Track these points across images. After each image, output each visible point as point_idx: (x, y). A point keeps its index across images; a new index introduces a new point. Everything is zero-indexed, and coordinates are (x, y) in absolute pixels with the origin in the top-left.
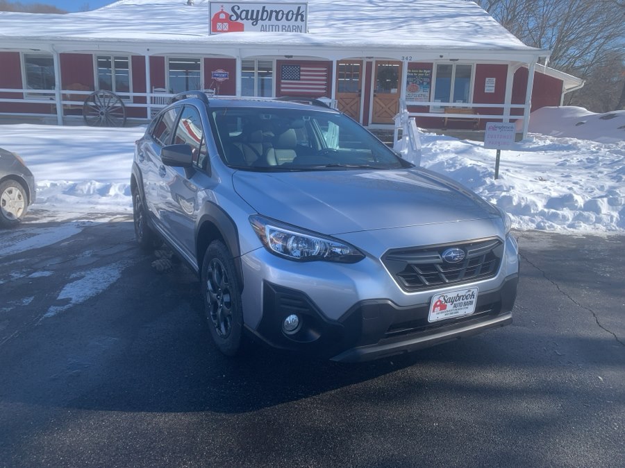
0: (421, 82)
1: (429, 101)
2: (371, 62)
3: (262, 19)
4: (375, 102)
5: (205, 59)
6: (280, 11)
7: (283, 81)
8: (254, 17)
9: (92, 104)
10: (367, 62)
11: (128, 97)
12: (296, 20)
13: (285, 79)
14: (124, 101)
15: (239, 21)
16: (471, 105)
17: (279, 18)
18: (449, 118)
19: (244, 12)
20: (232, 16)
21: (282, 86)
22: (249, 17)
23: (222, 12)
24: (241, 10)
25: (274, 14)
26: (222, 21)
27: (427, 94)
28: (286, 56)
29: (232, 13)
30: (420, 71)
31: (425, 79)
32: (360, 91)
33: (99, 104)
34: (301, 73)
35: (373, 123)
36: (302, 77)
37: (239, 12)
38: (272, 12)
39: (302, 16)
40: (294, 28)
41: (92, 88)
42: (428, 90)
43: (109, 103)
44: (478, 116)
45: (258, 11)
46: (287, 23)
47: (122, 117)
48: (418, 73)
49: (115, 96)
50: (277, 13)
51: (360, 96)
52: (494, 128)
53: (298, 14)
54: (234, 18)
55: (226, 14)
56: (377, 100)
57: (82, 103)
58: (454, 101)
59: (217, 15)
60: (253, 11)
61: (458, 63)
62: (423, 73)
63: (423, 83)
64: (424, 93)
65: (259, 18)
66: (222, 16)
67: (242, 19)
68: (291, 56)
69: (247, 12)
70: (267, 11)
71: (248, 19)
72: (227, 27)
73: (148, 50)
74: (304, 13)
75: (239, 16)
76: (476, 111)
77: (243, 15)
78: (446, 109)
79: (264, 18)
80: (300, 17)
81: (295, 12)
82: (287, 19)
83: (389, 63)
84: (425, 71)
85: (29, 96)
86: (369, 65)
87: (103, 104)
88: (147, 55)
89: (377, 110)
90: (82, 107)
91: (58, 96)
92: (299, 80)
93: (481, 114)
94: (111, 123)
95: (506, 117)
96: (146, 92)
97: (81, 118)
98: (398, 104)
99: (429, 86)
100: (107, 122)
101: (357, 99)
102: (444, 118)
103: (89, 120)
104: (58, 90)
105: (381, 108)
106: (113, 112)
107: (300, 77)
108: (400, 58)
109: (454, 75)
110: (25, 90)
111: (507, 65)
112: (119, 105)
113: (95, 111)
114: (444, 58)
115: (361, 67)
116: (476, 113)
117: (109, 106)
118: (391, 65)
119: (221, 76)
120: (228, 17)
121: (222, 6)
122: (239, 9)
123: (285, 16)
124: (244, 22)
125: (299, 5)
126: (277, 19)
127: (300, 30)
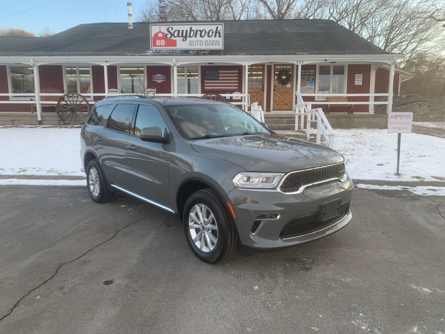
0: (308, 78)
1: (315, 93)
2: (271, 66)
3: (190, 36)
4: (274, 94)
5: (147, 66)
6: (203, 30)
7: (205, 81)
8: (184, 35)
9: (63, 103)
10: (268, 66)
11: (89, 97)
12: (215, 36)
13: (207, 80)
15: (173, 38)
16: (345, 95)
17: (203, 35)
18: (330, 104)
19: (176, 32)
20: (168, 34)
21: (206, 85)
22: (180, 35)
23: (160, 32)
24: (174, 30)
25: (199, 32)
26: (160, 39)
27: (313, 87)
28: (209, 63)
29: (168, 33)
30: (307, 71)
31: (311, 77)
32: (263, 87)
33: (69, 102)
34: (220, 75)
35: (273, 110)
36: (220, 78)
37: (172, 32)
38: (197, 31)
39: (220, 33)
40: (214, 42)
41: (62, 91)
42: (313, 84)
44: (353, 103)
45: (187, 31)
46: (209, 39)
47: (87, 111)
48: (306, 72)
49: (81, 96)
50: (201, 32)
51: (263, 90)
52: (396, 117)
53: (216, 32)
54: (169, 36)
55: (163, 34)
56: (276, 93)
57: (56, 103)
58: (333, 93)
59: (156, 34)
60: (183, 31)
61: (335, 64)
62: (309, 72)
63: (309, 80)
64: (310, 87)
65: (188, 35)
66: (160, 35)
67: (175, 37)
68: (213, 63)
69: (179, 31)
70: (193, 31)
71: (179, 37)
72: (164, 43)
73: (106, 61)
74: (221, 32)
75: (172, 35)
77: (176, 34)
79: (191, 36)
80: (218, 34)
81: (214, 31)
82: (209, 36)
83: (284, 65)
84: (310, 71)
85: (14, 98)
86: (269, 67)
87: (72, 102)
88: (105, 65)
89: (277, 100)
90: (55, 106)
91: (37, 98)
92: (218, 80)
93: (353, 101)
94: (78, 116)
95: (371, 103)
96: (104, 93)
97: (55, 114)
98: (291, 95)
99: (314, 81)
100: (75, 116)
101: (261, 93)
102: (327, 105)
103: (61, 115)
104: (37, 93)
105: (279, 98)
106: (81, 108)
107: (218, 78)
108: (295, 63)
109: (332, 72)
110: (10, 94)
111: (370, 65)
112: (84, 103)
113: (67, 108)
114: (327, 61)
115: (263, 69)
116: (349, 101)
117: (77, 104)
118: (285, 67)
119: (159, 78)
120: (165, 36)
121: (160, 28)
122: (172, 29)
123: (207, 33)
124: (177, 39)
125: (217, 26)
126: (201, 36)
127: (218, 43)
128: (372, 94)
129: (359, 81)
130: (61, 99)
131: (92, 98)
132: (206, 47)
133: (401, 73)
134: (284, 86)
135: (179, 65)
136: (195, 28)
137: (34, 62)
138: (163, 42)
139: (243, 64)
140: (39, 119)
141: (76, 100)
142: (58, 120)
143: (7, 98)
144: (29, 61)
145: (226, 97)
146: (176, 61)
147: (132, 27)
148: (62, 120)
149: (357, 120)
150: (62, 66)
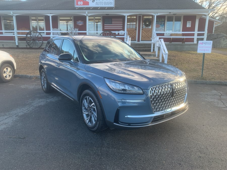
1: (164, 31)
4: (142, 32)
5: (74, 16)
7: (105, 25)
9: (29, 36)
11: (44, 33)
13: (106, 24)
14: (42, 34)
16: (181, 32)
18: (172, 38)
21: (105, 26)
27: (163, 28)
28: (106, 14)
30: (160, 19)
31: (162, 22)
32: (136, 28)
33: (32, 36)
34: (112, 21)
35: (141, 41)
36: (113, 23)
41: (29, 29)
42: (164, 27)
43: (36, 35)
44: (185, 37)
47: (41, 41)
48: (160, 20)
49: (38, 32)
51: (136, 30)
56: (143, 31)
58: (175, 31)
61: (176, 15)
63: (161, 24)
64: (162, 28)
68: (108, 14)
73: (51, 13)
84: (162, 19)
85: (5, 33)
86: (140, 17)
87: (33, 36)
88: (50, 15)
89: (143, 35)
90: (25, 37)
91: (16, 33)
92: (112, 24)
93: (185, 36)
94: (37, 43)
95: (196, 37)
96: (50, 30)
97: (25, 42)
98: (151, 33)
99: (164, 25)
100: (35, 43)
101: (135, 31)
102: (171, 38)
103: (28, 43)
104: (15, 31)
105: (145, 34)
106: (37, 39)
107: (112, 23)
108: (153, 14)
109: (174, 20)
110: (3, 31)
111: (196, 16)
112: (40, 36)
113: (31, 39)
114: (171, 13)
115: (137, 18)
116: (183, 36)
117: (36, 37)
118: (148, 17)
119: (80, 23)
128: (196, 32)
129: (189, 25)
130: (27, 34)
131: (45, 33)
133: (215, 21)
134: (147, 28)
135: (89, 15)
137: (14, 13)
140: (17, 44)
141: (35, 34)
142: (26, 45)
143: (2, 33)
144: (11, 13)
145: (115, 33)
146: (88, 13)
148: (29, 45)
149: (186, 46)
150: (29, 16)
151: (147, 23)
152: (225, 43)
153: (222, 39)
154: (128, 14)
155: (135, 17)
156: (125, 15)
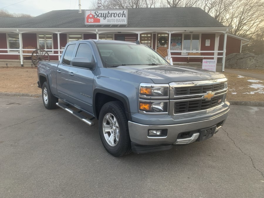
0: (177, 42)
1: (181, 50)
2: (155, 34)
3: (108, 17)
5: (84, 34)
6: (115, 13)
8: (104, 16)
11: (51, 51)
12: (122, 17)
14: (49, 53)
15: (98, 18)
16: (200, 52)
17: (115, 16)
18: (190, 57)
19: (100, 14)
22: (102, 16)
23: (91, 14)
24: (99, 13)
25: (113, 14)
26: (91, 18)
27: (180, 47)
28: (118, 32)
29: (95, 15)
30: (177, 37)
31: (179, 41)
32: (151, 46)
33: (38, 54)
34: (125, 39)
37: (98, 14)
39: (125, 15)
40: (122, 20)
41: (36, 47)
42: (181, 45)
43: (42, 54)
45: (106, 14)
48: (176, 38)
49: (45, 51)
50: (114, 14)
53: (123, 14)
54: (96, 17)
55: (93, 15)
56: (158, 50)
57: (31, 54)
58: (192, 50)
59: (89, 16)
60: (104, 14)
61: (193, 33)
62: (178, 38)
64: (178, 47)
66: (91, 16)
67: (99, 17)
68: (121, 32)
69: (101, 14)
70: (110, 13)
71: (102, 17)
73: (59, 31)
76: (202, 54)
77: (100, 15)
78: (189, 54)
79: (109, 16)
80: (124, 15)
81: (122, 13)
82: (119, 17)
85: (10, 52)
86: (154, 35)
87: (40, 54)
88: (58, 33)
90: (31, 56)
91: (21, 52)
93: (204, 55)
95: (216, 57)
97: (31, 61)
98: (167, 52)
99: (181, 44)
102: (188, 57)
103: (34, 62)
104: (21, 49)
106: (44, 58)
108: (167, 32)
109: (192, 38)
110: (8, 49)
111: (215, 34)
112: (46, 55)
113: (37, 58)
114: (186, 31)
115: (151, 36)
116: (202, 55)
117: (42, 55)
118: (164, 35)
120: (93, 16)
121: (91, 12)
122: (98, 13)
123: (117, 15)
124: (100, 18)
125: (123, 11)
126: (114, 16)
127: (124, 21)
128: (216, 51)
129: (208, 43)
130: (34, 52)
131: (53, 52)
132: (117, 23)
133: (242, 40)
134: (163, 46)
135: (100, 33)
136: (111, 12)
137: (20, 31)
138: (92, 20)
139: (137, 32)
140: (22, 63)
142: (32, 64)
143: (6, 52)
144: (16, 31)
146: (98, 31)
147: (81, 12)
148: (35, 64)
150: (36, 34)
151: (163, 42)
152: (251, 64)
153: (249, 59)
154: (141, 32)
155: (150, 35)
156: (137, 33)
